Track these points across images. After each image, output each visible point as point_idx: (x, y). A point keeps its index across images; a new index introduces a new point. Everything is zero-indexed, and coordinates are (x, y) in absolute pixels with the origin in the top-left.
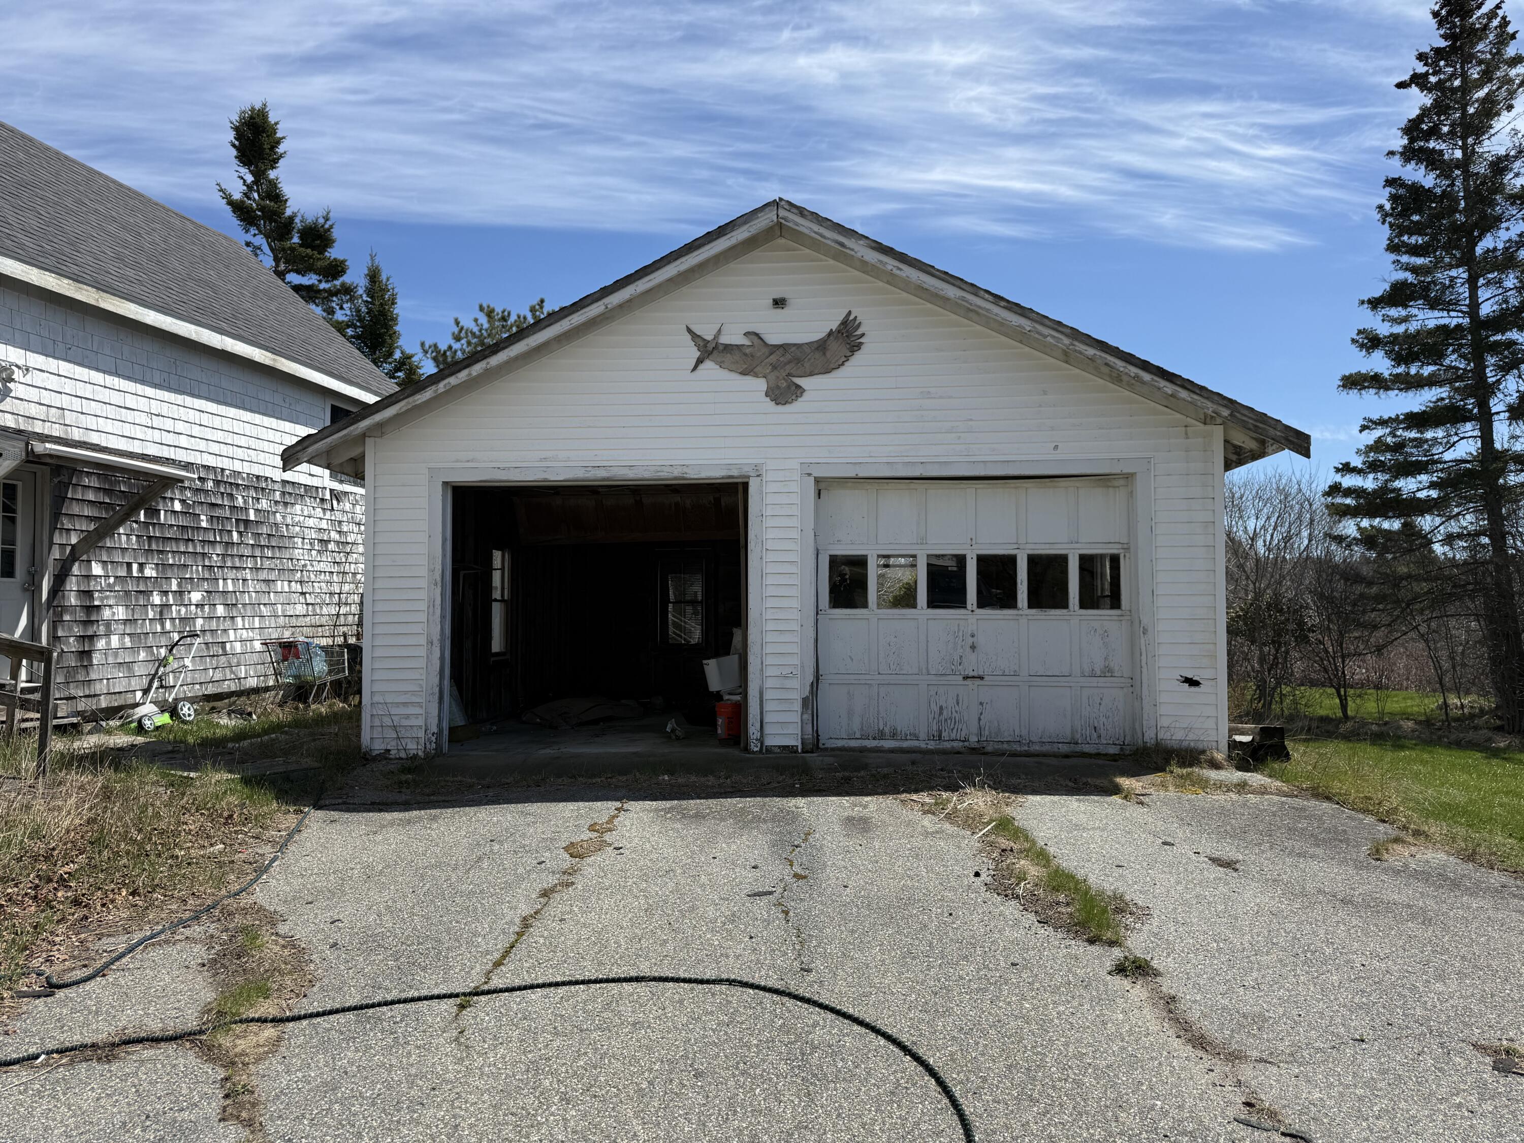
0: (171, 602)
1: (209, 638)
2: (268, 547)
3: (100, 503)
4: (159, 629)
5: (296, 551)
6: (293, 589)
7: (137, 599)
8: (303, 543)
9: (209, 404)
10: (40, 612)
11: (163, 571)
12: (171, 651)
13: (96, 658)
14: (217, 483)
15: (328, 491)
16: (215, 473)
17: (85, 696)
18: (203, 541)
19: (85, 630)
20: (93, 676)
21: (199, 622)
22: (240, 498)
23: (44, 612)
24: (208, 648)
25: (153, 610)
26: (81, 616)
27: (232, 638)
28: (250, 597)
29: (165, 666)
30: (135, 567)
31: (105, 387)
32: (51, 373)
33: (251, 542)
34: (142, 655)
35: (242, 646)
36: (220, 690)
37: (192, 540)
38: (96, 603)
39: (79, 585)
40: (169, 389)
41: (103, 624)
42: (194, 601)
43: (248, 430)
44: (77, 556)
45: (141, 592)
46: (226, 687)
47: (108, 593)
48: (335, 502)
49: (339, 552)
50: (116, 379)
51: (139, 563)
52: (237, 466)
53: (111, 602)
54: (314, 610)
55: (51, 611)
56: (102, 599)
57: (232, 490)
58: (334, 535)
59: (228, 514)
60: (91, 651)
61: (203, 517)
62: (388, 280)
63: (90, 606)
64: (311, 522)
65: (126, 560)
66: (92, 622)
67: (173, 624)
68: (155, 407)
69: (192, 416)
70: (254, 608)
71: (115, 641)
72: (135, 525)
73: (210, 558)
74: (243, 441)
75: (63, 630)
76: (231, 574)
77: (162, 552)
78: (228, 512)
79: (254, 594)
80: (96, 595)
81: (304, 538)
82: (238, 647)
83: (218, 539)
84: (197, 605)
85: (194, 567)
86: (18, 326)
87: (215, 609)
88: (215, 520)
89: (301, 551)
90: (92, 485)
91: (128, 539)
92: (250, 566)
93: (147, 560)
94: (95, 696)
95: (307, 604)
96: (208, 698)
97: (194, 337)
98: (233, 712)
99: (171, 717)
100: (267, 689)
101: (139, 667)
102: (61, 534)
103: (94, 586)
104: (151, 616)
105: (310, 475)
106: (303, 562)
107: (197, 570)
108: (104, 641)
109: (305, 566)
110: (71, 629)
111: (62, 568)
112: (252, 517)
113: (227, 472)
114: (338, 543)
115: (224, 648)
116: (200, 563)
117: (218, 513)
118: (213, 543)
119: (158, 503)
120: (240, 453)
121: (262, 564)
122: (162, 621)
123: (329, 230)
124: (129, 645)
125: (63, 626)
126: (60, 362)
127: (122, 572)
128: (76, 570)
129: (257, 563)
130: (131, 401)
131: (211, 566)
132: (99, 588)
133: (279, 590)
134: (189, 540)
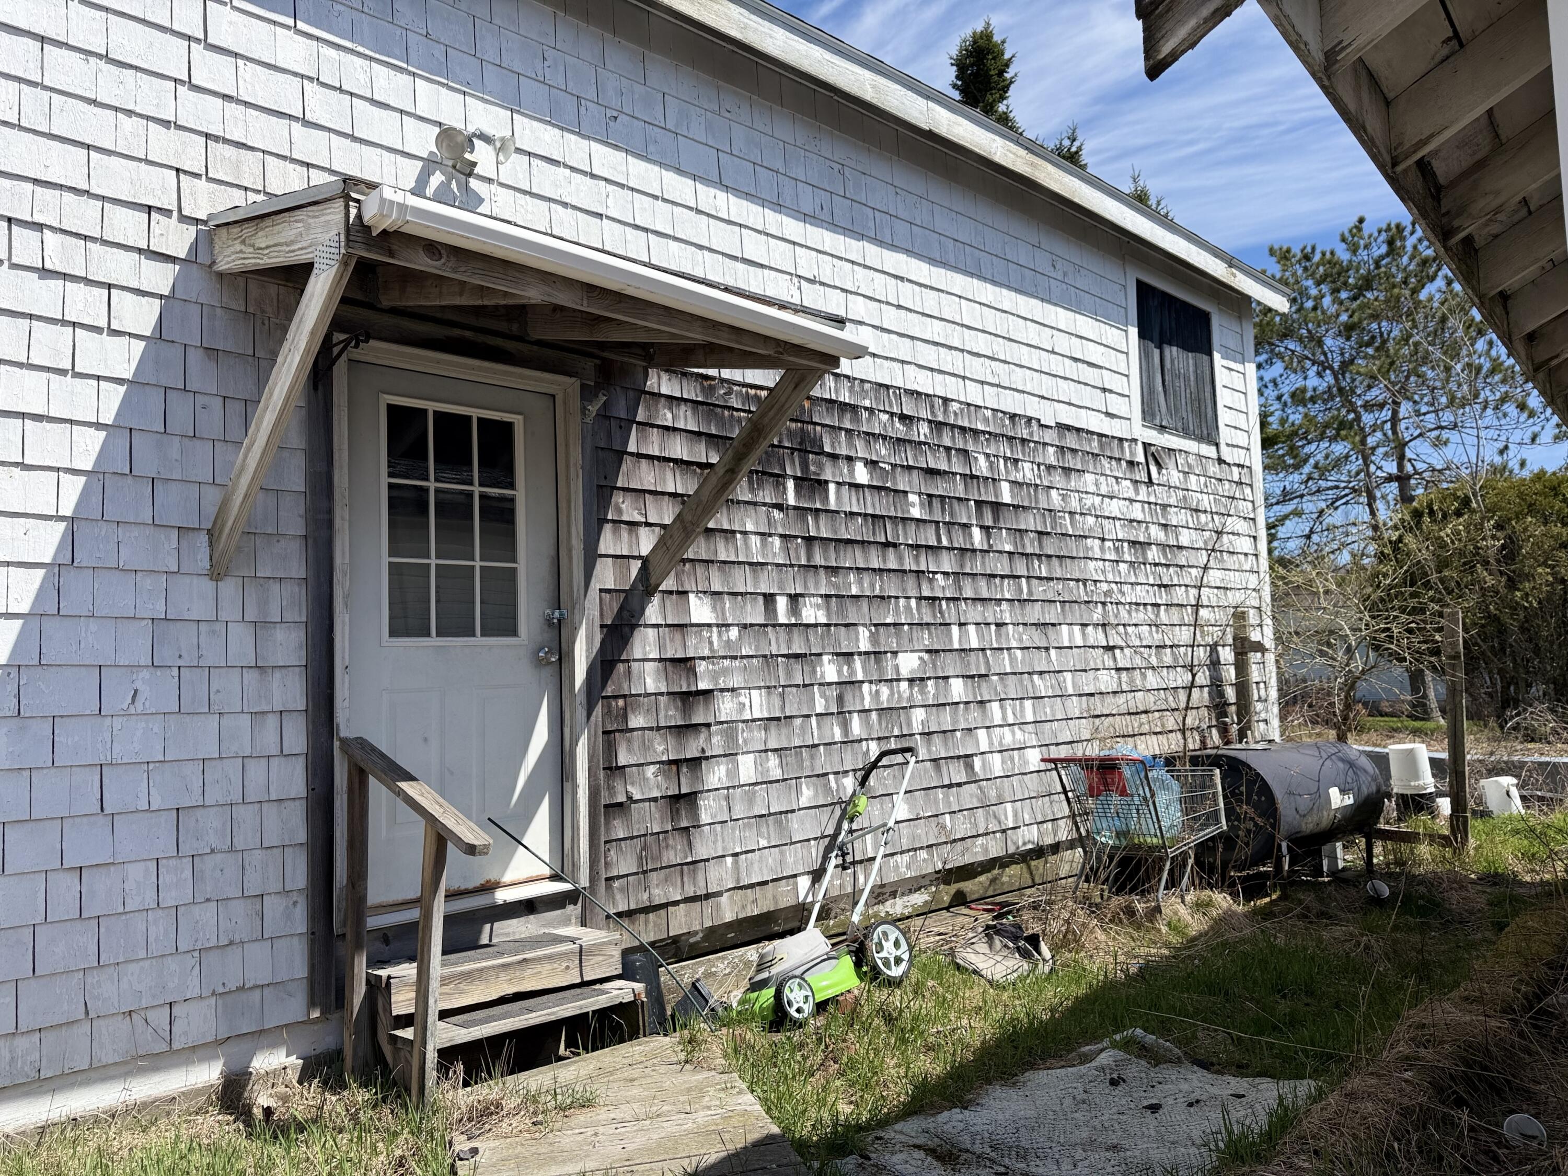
0: (860, 676)
1: (939, 749)
2: (1039, 556)
3: (700, 465)
4: (838, 736)
5: (1092, 565)
6: (1091, 642)
7: (789, 673)
8: (1102, 549)
9: (914, 263)
10: (573, 711)
11: (841, 610)
12: (863, 782)
13: (708, 809)
14: (937, 426)
15: (1140, 444)
16: (932, 407)
17: (688, 900)
18: (917, 547)
19: (681, 746)
20: (702, 851)
21: (918, 715)
22: (982, 459)
23: (581, 712)
24: (938, 768)
25: (823, 695)
26: (671, 715)
27: (984, 747)
28: (1012, 660)
29: (851, 820)
30: (782, 603)
31: (699, 212)
32: (572, 169)
33: (1008, 548)
34: (807, 795)
35: (1003, 762)
36: (968, 859)
37: (895, 545)
38: (702, 686)
39: (661, 646)
40: (833, 226)
41: (721, 732)
42: (905, 673)
43: (991, 321)
44: (653, 581)
45: (797, 656)
46: (977, 852)
47: (727, 662)
48: (1153, 469)
49: (1167, 566)
50: (722, 195)
51: (789, 596)
52: (974, 394)
53: (736, 681)
54: (1132, 681)
55: (598, 710)
56: (715, 676)
57: (966, 442)
58: (1157, 533)
59: (960, 492)
60: (695, 793)
61: (913, 498)
62: (1158, 204)
63: (689, 694)
64: (1114, 508)
65: (764, 589)
66: (694, 728)
67: (867, 724)
68: (807, 264)
69: (881, 286)
70: (1021, 682)
71: (747, 768)
72: (776, 514)
73: (931, 581)
74: (980, 343)
75: (630, 750)
76: (973, 613)
77: (834, 570)
78: (961, 487)
79: (1019, 653)
80: (701, 667)
81: (1103, 540)
82: (997, 764)
83: (945, 542)
84: (911, 681)
85: (902, 602)
86: (491, 55)
87: (947, 688)
88: (936, 503)
89: (1100, 563)
90: (681, 425)
91: (764, 544)
92: (1008, 596)
93: (806, 587)
94: (708, 896)
95: (1118, 670)
96: (948, 876)
97: (868, 95)
98: (998, 932)
99: (858, 965)
100: (1056, 848)
101: (802, 822)
102: (616, 532)
103: (696, 648)
104: (819, 710)
105: (1108, 414)
106: (1104, 587)
107: (908, 608)
108: (723, 769)
109: (1108, 593)
110: (646, 747)
111: (621, 609)
112: (1007, 498)
113: (955, 406)
114: (1163, 547)
115: (970, 767)
116: (913, 593)
117: (940, 488)
118: (934, 550)
119: (820, 466)
120: (976, 368)
121: (1030, 592)
122: (842, 715)
123: (1077, 152)
124: (777, 774)
125: (629, 741)
126: (595, 146)
127: (756, 614)
128: (653, 612)
129: (1020, 590)
130: (755, 248)
131: (934, 599)
132: (707, 653)
133: (1066, 644)
134: (887, 545)
